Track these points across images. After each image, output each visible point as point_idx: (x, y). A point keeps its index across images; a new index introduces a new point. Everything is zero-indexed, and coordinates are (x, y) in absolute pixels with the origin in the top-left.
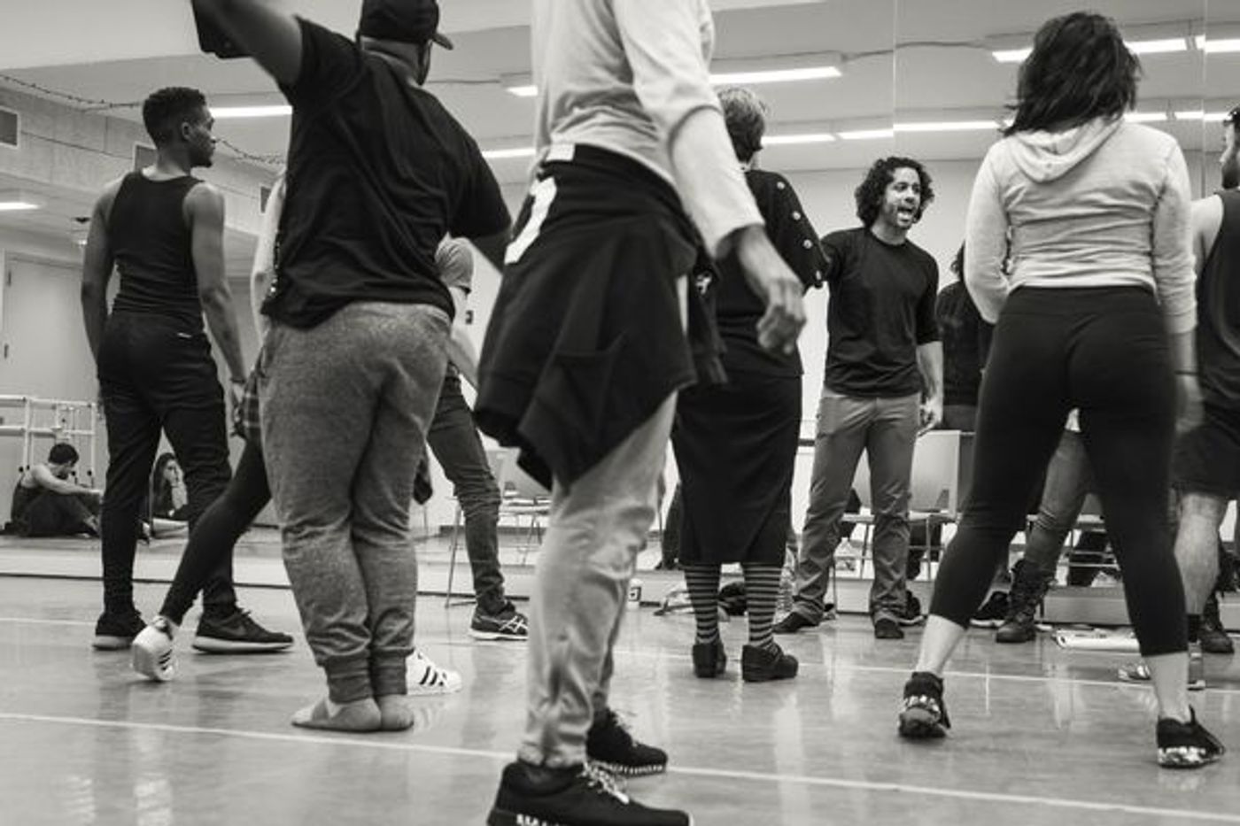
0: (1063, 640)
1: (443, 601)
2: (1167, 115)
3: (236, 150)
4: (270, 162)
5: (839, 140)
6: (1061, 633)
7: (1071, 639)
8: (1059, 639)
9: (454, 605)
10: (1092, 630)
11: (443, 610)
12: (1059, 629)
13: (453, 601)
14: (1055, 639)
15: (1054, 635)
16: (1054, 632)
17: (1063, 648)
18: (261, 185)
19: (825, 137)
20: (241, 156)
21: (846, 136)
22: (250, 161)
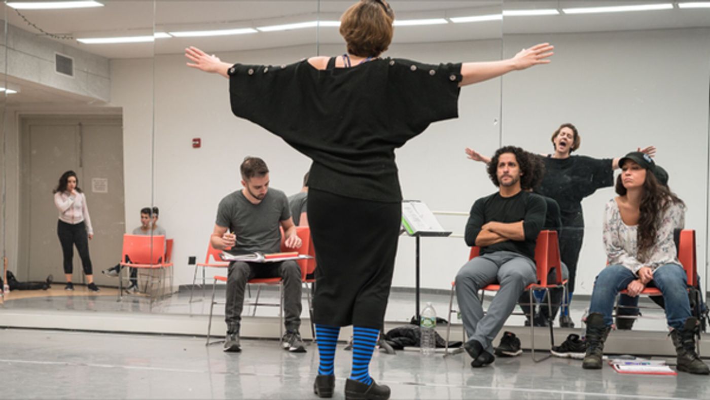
0: (618, 366)
1: (204, 341)
2: (674, 5)
3: (41, 31)
4: (63, 38)
5: (450, 22)
6: (616, 361)
7: (624, 366)
8: (615, 365)
9: (211, 344)
10: (635, 359)
11: (204, 348)
12: (615, 358)
13: (212, 341)
14: (612, 366)
15: (611, 363)
16: (611, 361)
17: (617, 372)
18: (56, 53)
19: (442, 21)
20: (44, 33)
21: (456, 20)
22: (49, 37)
